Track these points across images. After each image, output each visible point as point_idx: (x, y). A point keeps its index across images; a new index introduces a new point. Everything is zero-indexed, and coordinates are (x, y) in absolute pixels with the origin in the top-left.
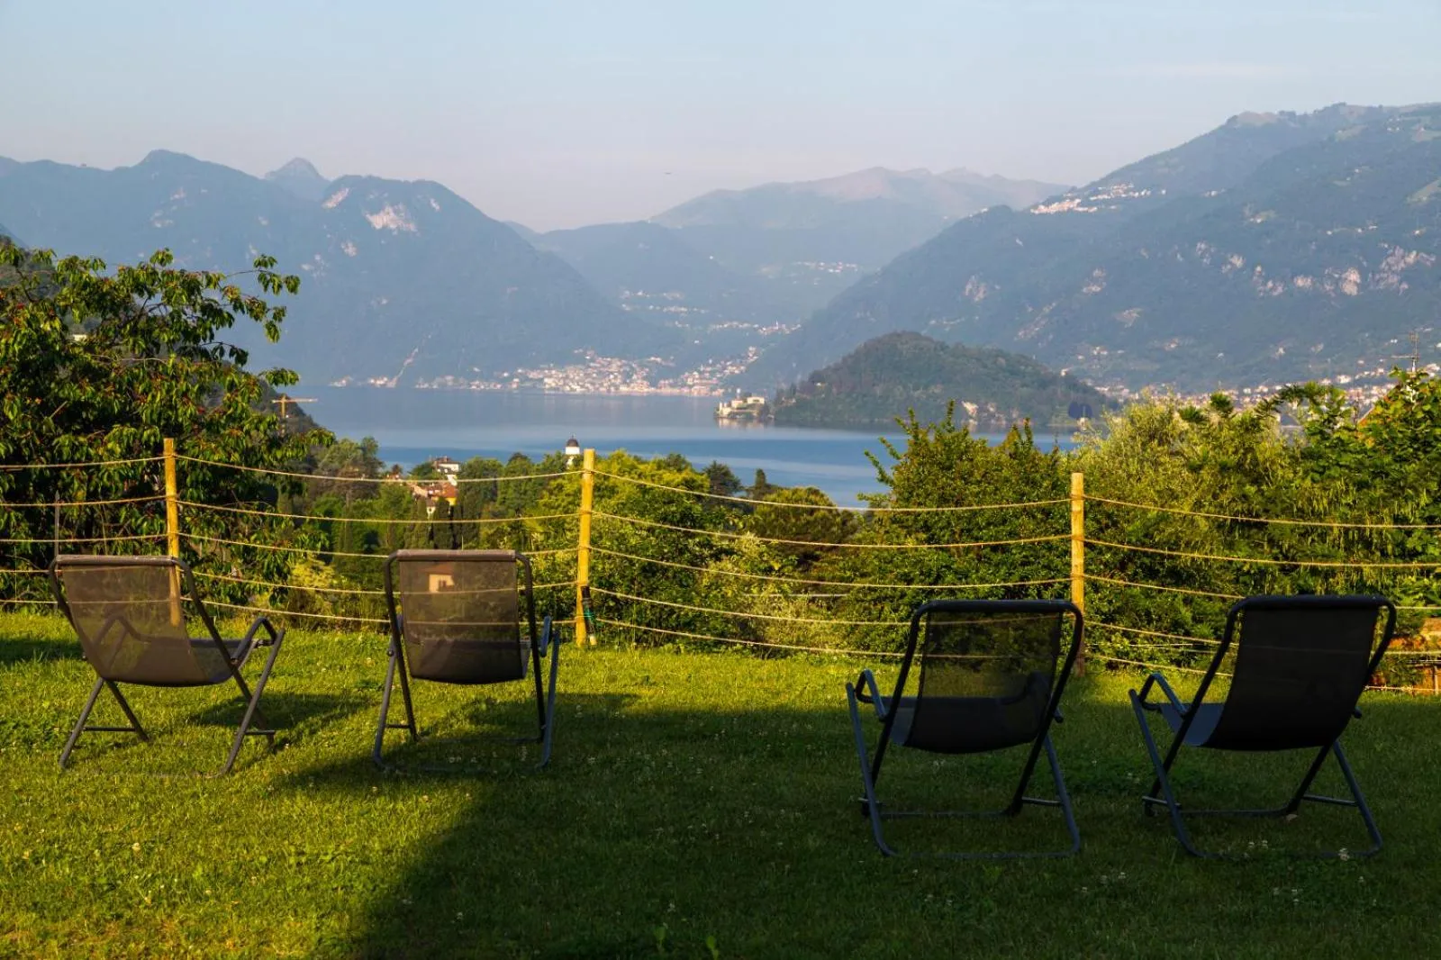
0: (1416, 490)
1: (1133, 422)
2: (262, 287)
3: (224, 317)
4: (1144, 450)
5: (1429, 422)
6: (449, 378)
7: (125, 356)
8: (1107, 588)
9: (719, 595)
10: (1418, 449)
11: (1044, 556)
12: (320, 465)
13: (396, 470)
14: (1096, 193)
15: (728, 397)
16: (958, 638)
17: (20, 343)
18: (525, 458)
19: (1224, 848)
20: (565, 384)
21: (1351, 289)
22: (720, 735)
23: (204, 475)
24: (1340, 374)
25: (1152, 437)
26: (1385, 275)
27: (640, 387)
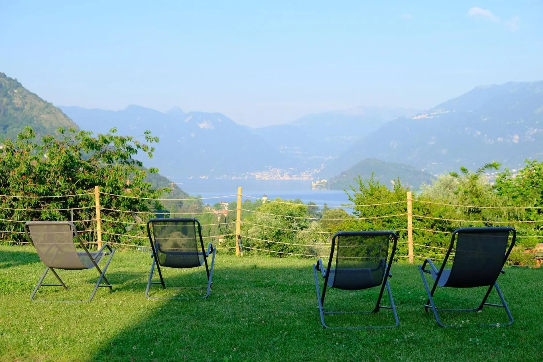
0: (532, 199)
1: (440, 182)
2: (146, 140)
3: (134, 151)
4: (444, 191)
5: (537, 177)
6: (225, 176)
7: (101, 164)
8: (427, 235)
9: (303, 242)
10: (534, 186)
11: (405, 224)
12: (184, 204)
13: (208, 205)
14: (432, 112)
15: (315, 180)
16: (376, 253)
17: (63, 159)
18: (249, 201)
19: (454, 323)
20: (262, 177)
21: (516, 141)
22: (274, 285)
23: (127, 203)
24: (513, 169)
25: (447, 187)
26: (527, 136)
27: (286, 178)
